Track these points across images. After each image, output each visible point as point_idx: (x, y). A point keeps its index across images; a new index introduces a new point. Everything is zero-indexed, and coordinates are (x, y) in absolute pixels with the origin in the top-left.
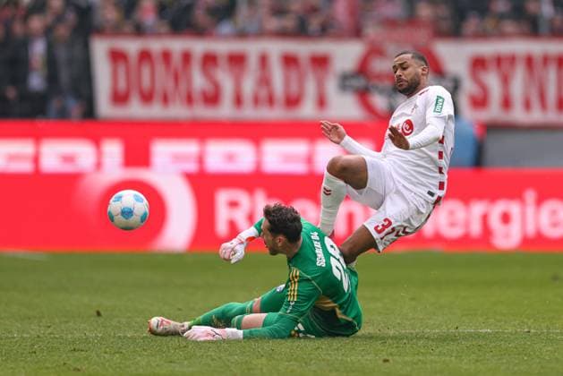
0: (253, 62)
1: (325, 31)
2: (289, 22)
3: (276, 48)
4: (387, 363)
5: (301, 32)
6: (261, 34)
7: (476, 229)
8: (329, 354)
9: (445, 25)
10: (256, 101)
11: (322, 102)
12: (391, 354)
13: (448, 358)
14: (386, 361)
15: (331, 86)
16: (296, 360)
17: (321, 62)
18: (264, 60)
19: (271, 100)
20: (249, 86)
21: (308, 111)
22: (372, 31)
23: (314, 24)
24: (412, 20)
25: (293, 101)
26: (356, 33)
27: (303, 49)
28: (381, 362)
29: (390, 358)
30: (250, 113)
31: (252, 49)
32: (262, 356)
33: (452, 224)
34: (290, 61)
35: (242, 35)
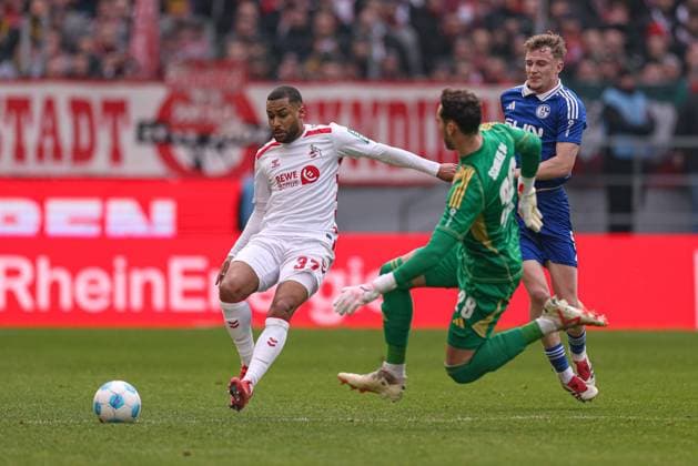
0: (37, 108)
1: (120, 74)
2: (80, 63)
3: (63, 93)
4: (187, 458)
5: (93, 74)
6: (45, 77)
8: (123, 447)
9: (259, 67)
10: (40, 153)
11: (116, 155)
12: (193, 446)
13: (258, 452)
14: (187, 454)
15: (128, 137)
16: (82, 452)
17: (116, 109)
18: (50, 106)
19: (57, 153)
20: (32, 136)
21: (100, 165)
22: (174, 73)
23: (109, 65)
24: (222, 61)
25: (83, 154)
26: (158, 75)
27: (95, 94)
28: (180, 455)
29: (191, 451)
30: (32, 167)
31: (37, 93)
32: (43, 449)
34: (79, 107)
35: (25, 78)
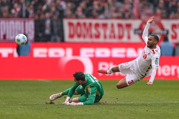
0: (109, 26)
1: (130, 17)
2: (120, 15)
3: (116, 22)
4: (147, 112)
5: (123, 17)
6: (112, 18)
7: (173, 73)
8: (131, 109)
9: (164, 15)
10: (110, 37)
11: (129, 37)
12: (149, 109)
13: (165, 110)
14: (147, 111)
15: (132, 33)
16: (121, 111)
17: (129, 26)
18: (112, 25)
19: (114, 37)
20: (108, 33)
21: (125, 40)
22: (143, 17)
23: (127, 15)
24: (155, 14)
25: (121, 37)
26: (139, 18)
27: (124, 22)
28: (146, 111)
29: (148, 110)
30: (108, 40)
31: (109, 22)
32: (112, 109)
33: (166, 72)
34: (120, 26)
35: (106, 18)
